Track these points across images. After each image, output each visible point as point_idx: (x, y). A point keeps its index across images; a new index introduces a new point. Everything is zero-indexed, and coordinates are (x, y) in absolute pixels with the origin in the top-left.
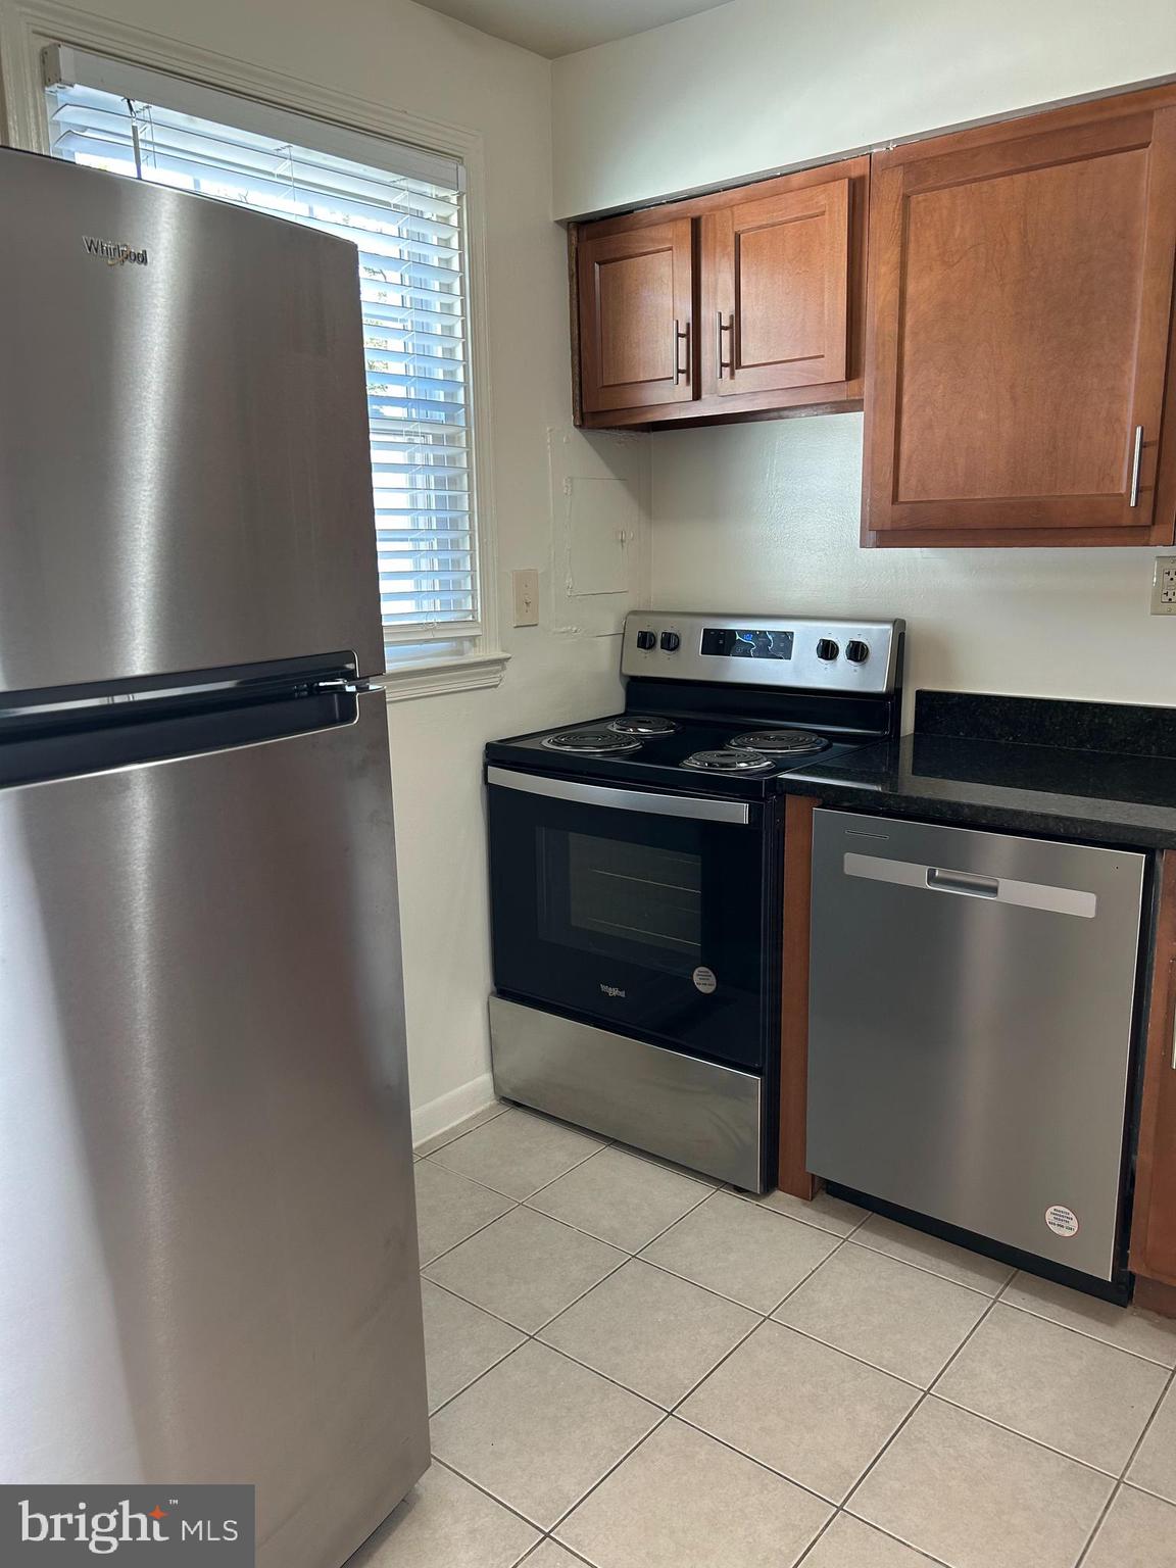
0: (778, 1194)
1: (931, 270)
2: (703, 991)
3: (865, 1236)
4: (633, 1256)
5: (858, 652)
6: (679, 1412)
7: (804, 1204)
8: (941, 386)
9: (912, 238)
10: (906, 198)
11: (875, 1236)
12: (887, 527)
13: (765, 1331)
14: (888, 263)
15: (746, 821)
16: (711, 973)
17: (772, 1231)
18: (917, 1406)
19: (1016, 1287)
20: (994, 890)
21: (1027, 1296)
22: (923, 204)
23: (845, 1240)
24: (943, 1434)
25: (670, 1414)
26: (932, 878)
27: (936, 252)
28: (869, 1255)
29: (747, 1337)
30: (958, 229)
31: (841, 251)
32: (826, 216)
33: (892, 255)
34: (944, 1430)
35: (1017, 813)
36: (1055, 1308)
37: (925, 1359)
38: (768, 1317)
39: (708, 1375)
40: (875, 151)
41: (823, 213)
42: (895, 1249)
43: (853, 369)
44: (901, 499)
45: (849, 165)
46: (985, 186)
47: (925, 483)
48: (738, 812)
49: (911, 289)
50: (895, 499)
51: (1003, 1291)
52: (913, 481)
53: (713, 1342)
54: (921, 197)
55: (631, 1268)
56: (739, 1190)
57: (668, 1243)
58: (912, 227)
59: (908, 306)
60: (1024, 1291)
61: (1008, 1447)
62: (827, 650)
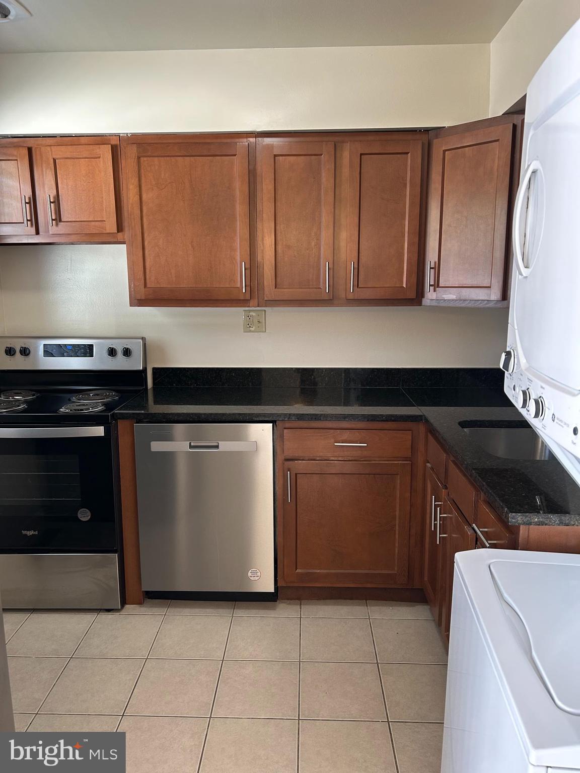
0: (127, 606)
1: (153, 190)
2: (84, 520)
3: (172, 611)
4: (71, 658)
5: (127, 352)
6: (126, 713)
7: (141, 607)
8: (161, 239)
9: (143, 175)
10: (139, 158)
11: (176, 609)
12: (143, 298)
13: (149, 664)
14: (133, 184)
15: (103, 434)
16: (87, 511)
17: (131, 623)
18: (221, 667)
19: (237, 608)
20: (217, 447)
21: (243, 610)
22: (146, 162)
23: (165, 615)
24: (236, 672)
25: (123, 715)
26: (191, 447)
27: (154, 183)
28: (178, 617)
29: (142, 670)
30: (163, 175)
31: (110, 176)
32: (101, 159)
33: (135, 181)
34: (235, 671)
35: (223, 414)
36: (254, 611)
37: (217, 648)
38: (147, 658)
39: (132, 693)
40: (121, 135)
41: (99, 157)
42: (187, 611)
43: (120, 228)
44: (148, 286)
45: (110, 139)
46: (173, 159)
47: (158, 280)
48: (99, 431)
49: (144, 196)
50: (145, 286)
51: (233, 611)
52: (153, 278)
53: (128, 678)
54: (145, 159)
55: (72, 663)
56: (108, 610)
57: (85, 646)
58: (142, 171)
59: (144, 204)
60: (241, 609)
61: (260, 667)
62: (112, 352)
